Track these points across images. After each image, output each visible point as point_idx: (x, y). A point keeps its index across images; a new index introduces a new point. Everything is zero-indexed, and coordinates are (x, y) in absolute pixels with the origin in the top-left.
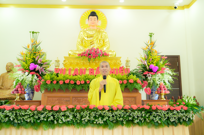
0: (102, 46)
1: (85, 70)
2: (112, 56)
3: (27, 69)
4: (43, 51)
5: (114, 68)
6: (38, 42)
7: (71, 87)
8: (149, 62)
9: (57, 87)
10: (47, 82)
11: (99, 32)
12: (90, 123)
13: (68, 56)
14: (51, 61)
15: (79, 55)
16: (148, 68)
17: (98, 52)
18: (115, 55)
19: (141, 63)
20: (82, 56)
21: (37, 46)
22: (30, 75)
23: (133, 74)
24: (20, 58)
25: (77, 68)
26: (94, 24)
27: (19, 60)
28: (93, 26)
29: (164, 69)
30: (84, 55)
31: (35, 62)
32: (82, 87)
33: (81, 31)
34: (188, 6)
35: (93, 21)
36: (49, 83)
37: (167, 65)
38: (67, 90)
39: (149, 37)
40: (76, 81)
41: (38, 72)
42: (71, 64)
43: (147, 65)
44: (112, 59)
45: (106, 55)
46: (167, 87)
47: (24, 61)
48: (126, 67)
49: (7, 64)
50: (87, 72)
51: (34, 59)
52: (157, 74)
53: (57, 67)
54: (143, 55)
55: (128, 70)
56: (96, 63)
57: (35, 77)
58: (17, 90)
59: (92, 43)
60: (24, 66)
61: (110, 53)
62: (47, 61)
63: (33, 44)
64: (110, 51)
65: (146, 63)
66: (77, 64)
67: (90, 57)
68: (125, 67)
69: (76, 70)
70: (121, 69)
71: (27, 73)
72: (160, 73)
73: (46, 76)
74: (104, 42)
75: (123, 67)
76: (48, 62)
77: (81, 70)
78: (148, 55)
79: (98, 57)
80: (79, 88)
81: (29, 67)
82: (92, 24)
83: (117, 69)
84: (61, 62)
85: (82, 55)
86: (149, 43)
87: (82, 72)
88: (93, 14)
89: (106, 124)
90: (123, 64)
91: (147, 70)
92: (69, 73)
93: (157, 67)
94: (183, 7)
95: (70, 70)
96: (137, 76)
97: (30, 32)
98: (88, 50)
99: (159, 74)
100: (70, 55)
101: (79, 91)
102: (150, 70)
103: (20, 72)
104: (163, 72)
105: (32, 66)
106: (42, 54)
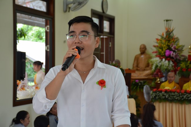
3: (164, 56)
4: (176, 37)
6: (171, 29)
10: (183, 70)
14: (184, 46)
21: (170, 34)
22: (167, 62)
24: (156, 44)
27: (155, 46)
31: (169, 49)
36: (185, 71)
41: (172, 58)
47: (160, 48)
49: (141, 46)
51: (168, 46)
53: (190, 54)
57: (171, 63)
60: (160, 53)
62: (180, 46)
63: (167, 32)
71: (164, 60)
76: (180, 48)
81: (165, 54)
97: (164, 21)
103: (158, 59)
105: (167, 53)
106: (176, 40)
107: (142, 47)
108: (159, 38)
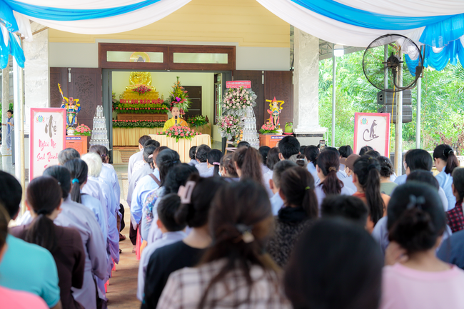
0: (147, 82)
1: (137, 100)
2: (153, 91)
7: (132, 112)
8: (176, 95)
9: (125, 112)
12: (145, 126)
18: (155, 90)
19: (170, 96)
23: (165, 104)
25: (132, 98)
38: (131, 113)
40: (135, 108)
42: (129, 96)
43: (174, 97)
44: (153, 93)
45: (149, 90)
48: (162, 98)
53: (121, 99)
54: (172, 90)
55: (162, 100)
56: (144, 96)
59: (140, 80)
61: (152, 89)
64: (152, 87)
65: (174, 95)
66: (133, 96)
67: (140, 92)
69: (132, 100)
70: (159, 99)
72: (181, 102)
74: (148, 78)
77: (135, 100)
78: (175, 91)
79: (145, 92)
80: (136, 112)
83: (156, 100)
85: (135, 90)
86: (177, 83)
87: (136, 102)
89: (151, 127)
90: (160, 97)
91: (174, 100)
92: (129, 102)
93: (180, 99)
95: (128, 100)
96: (167, 105)
102: (176, 101)
104: (183, 102)
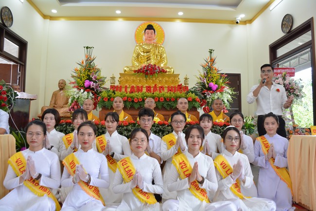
1: (142, 87)
2: (170, 73)
3: (82, 86)
4: (97, 67)
5: (172, 85)
6: (92, 58)
8: (208, 80)
10: (104, 99)
11: (156, 47)
13: (123, 72)
14: (106, 78)
15: (135, 71)
16: (207, 86)
17: (156, 69)
18: (173, 72)
19: (200, 81)
20: (138, 73)
21: (91, 62)
22: (86, 93)
23: (192, 92)
24: (75, 74)
25: (133, 85)
26: (151, 38)
27: (73, 77)
28: (150, 40)
29: (224, 88)
30: (141, 72)
31: (90, 79)
32: (140, 104)
33: (137, 46)
34: (250, 21)
35: (150, 35)
36: (107, 101)
37: (227, 84)
39: (209, 53)
40: (134, 98)
41: (93, 89)
42: (127, 81)
43: (206, 83)
44: (170, 76)
45: (163, 71)
46: (226, 106)
47: (78, 78)
48: (185, 84)
49: (59, 81)
50: (144, 90)
51: (88, 75)
52: (216, 92)
53: (112, 85)
54: (202, 72)
55: (187, 88)
56: (153, 81)
57: (91, 94)
58: (74, 108)
59: (148, 59)
60: (78, 83)
61: (168, 70)
62: (101, 78)
63: (87, 60)
64: (168, 68)
65: (205, 81)
66: (134, 81)
67: (147, 74)
68: (183, 85)
69: (133, 87)
70: (180, 86)
71: (82, 90)
72: (219, 91)
73: (103, 94)
75: (181, 84)
76: (103, 79)
77: (138, 87)
78: (207, 73)
79: (156, 74)
80: (136, 106)
81: (84, 84)
82: (149, 39)
83: (175, 87)
84: (117, 79)
86: (209, 60)
87: (139, 89)
88: (150, 27)
90: (182, 82)
91: (206, 88)
92: (126, 90)
93: (217, 86)
94: (245, 22)
95: (126, 87)
96: (196, 94)
97: (84, 47)
98: (145, 66)
99: (218, 93)
100: (125, 71)
101: (137, 108)
102: (210, 89)
103: (75, 89)
104: (223, 91)
105: (87, 83)
106: (97, 70)
107: (61, 82)
108: (79, 67)
